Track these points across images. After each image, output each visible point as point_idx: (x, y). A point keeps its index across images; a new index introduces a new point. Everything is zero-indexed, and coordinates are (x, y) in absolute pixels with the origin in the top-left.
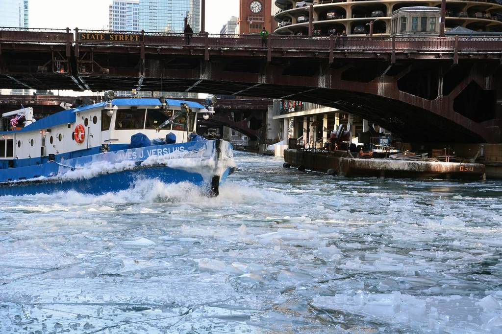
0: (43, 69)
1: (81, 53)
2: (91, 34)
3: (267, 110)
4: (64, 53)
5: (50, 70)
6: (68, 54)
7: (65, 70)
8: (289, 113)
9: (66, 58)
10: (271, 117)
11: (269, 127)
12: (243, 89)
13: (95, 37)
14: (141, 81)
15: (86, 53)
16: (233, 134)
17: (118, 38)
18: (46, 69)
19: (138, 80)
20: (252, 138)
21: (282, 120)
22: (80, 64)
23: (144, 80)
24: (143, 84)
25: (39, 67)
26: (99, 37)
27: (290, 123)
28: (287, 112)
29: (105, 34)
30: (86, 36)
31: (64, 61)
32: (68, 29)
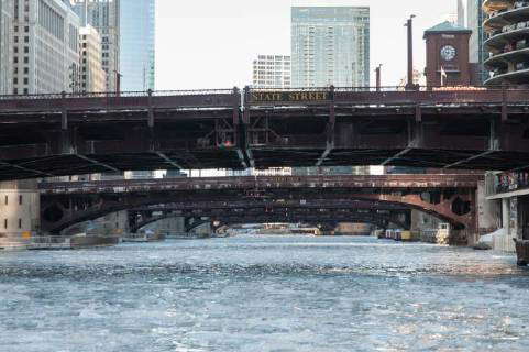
0: (203, 142)
1: (252, 119)
2: (266, 93)
3: (476, 188)
4: (230, 121)
5: (213, 143)
6: (236, 121)
7: (232, 142)
8: (509, 191)
9: (233, 126)
10: (483, 197)
11: (480, 211)
12: (462, 158)
13: (271, 97)
14: (327, 152)
15: (258, 119)
16: (425, 221)
17: (300, 97)
18: (208, 141)
19: (323, 151)
20: (456, 227)
21: (499, 201)
22: (251, 133)
23: (332, 151)
24: (328, 156)
25: (199, 140)
26: (276, 97)
27: (512, 205)
28: (506, 190)
29: (284, 93)
30: (259, 97)
31: (231, 130)
32: (235, 89)
